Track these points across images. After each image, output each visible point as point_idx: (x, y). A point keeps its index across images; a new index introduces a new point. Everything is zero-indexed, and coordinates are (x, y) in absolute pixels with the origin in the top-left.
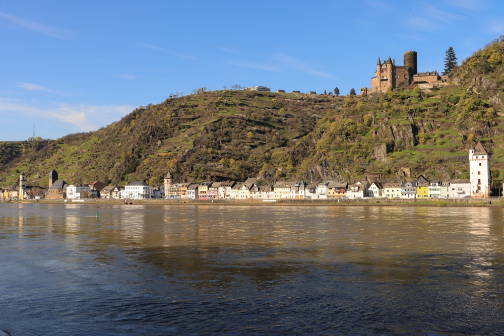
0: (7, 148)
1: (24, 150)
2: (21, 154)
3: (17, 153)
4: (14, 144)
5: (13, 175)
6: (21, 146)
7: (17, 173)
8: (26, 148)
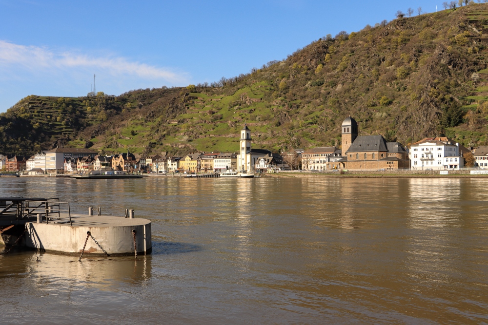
0: (68, 105)
1: (89, 109)
2: (86, 113)
3: (82, 112)
4: (73, 101)
5: (127, 138)
6: (82, 104)
7: (132, 136)
8: (90, 106)
